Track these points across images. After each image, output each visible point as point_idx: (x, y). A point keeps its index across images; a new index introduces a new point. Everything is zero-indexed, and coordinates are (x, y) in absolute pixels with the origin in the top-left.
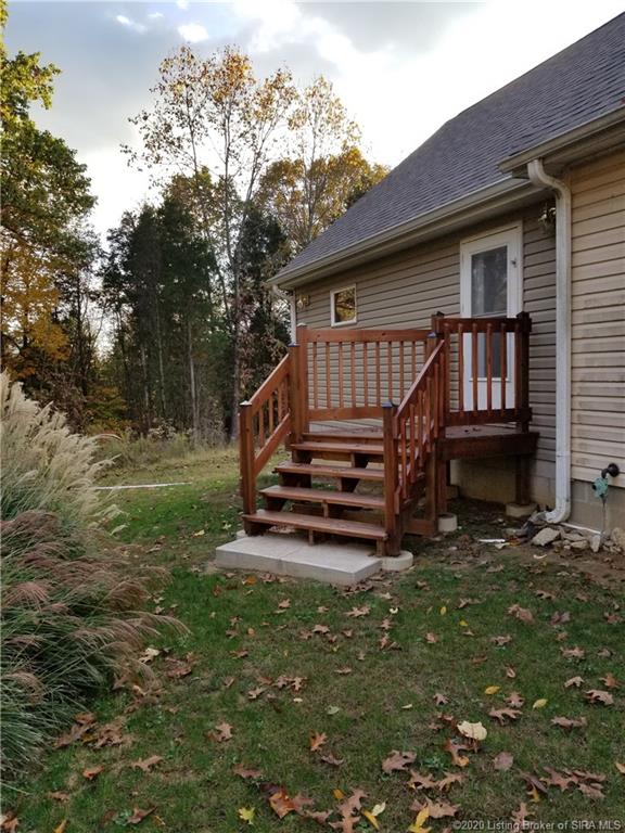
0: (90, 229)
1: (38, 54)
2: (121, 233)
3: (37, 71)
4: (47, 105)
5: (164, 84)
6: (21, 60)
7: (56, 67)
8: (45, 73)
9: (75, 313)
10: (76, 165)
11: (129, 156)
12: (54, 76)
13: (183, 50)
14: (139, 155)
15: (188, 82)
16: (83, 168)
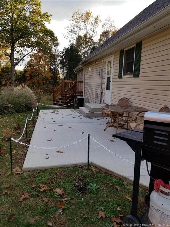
0: (58, 50)
1: (48, 12)
2: (63, 52)
3: (47, 16)
4: (49, 23)
5: (73, 19)
6: (44, 14)
7: (51, 15)
8: (49, 16)
9: (55, 68)
10: (55, 37)
11: (65, 36)
12: (51, 17)
13: (77, 11)
14: (66, 36)
15: (78, 18)
16: (56, 37)
